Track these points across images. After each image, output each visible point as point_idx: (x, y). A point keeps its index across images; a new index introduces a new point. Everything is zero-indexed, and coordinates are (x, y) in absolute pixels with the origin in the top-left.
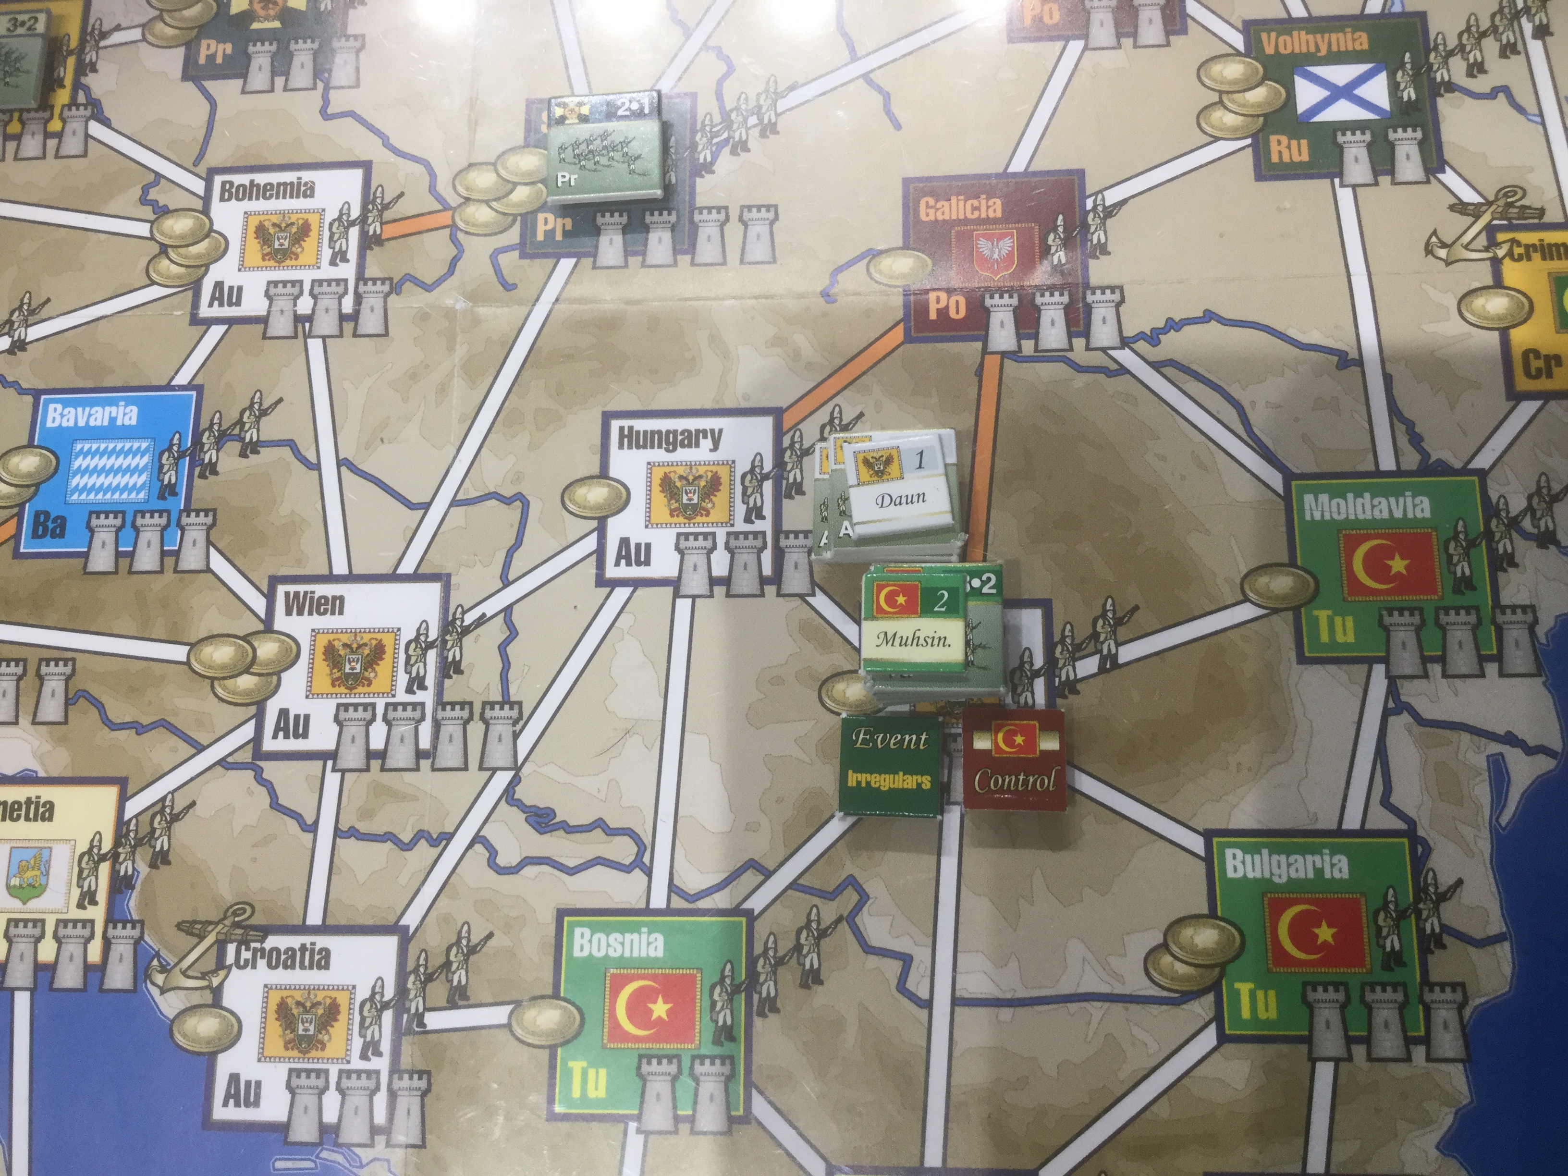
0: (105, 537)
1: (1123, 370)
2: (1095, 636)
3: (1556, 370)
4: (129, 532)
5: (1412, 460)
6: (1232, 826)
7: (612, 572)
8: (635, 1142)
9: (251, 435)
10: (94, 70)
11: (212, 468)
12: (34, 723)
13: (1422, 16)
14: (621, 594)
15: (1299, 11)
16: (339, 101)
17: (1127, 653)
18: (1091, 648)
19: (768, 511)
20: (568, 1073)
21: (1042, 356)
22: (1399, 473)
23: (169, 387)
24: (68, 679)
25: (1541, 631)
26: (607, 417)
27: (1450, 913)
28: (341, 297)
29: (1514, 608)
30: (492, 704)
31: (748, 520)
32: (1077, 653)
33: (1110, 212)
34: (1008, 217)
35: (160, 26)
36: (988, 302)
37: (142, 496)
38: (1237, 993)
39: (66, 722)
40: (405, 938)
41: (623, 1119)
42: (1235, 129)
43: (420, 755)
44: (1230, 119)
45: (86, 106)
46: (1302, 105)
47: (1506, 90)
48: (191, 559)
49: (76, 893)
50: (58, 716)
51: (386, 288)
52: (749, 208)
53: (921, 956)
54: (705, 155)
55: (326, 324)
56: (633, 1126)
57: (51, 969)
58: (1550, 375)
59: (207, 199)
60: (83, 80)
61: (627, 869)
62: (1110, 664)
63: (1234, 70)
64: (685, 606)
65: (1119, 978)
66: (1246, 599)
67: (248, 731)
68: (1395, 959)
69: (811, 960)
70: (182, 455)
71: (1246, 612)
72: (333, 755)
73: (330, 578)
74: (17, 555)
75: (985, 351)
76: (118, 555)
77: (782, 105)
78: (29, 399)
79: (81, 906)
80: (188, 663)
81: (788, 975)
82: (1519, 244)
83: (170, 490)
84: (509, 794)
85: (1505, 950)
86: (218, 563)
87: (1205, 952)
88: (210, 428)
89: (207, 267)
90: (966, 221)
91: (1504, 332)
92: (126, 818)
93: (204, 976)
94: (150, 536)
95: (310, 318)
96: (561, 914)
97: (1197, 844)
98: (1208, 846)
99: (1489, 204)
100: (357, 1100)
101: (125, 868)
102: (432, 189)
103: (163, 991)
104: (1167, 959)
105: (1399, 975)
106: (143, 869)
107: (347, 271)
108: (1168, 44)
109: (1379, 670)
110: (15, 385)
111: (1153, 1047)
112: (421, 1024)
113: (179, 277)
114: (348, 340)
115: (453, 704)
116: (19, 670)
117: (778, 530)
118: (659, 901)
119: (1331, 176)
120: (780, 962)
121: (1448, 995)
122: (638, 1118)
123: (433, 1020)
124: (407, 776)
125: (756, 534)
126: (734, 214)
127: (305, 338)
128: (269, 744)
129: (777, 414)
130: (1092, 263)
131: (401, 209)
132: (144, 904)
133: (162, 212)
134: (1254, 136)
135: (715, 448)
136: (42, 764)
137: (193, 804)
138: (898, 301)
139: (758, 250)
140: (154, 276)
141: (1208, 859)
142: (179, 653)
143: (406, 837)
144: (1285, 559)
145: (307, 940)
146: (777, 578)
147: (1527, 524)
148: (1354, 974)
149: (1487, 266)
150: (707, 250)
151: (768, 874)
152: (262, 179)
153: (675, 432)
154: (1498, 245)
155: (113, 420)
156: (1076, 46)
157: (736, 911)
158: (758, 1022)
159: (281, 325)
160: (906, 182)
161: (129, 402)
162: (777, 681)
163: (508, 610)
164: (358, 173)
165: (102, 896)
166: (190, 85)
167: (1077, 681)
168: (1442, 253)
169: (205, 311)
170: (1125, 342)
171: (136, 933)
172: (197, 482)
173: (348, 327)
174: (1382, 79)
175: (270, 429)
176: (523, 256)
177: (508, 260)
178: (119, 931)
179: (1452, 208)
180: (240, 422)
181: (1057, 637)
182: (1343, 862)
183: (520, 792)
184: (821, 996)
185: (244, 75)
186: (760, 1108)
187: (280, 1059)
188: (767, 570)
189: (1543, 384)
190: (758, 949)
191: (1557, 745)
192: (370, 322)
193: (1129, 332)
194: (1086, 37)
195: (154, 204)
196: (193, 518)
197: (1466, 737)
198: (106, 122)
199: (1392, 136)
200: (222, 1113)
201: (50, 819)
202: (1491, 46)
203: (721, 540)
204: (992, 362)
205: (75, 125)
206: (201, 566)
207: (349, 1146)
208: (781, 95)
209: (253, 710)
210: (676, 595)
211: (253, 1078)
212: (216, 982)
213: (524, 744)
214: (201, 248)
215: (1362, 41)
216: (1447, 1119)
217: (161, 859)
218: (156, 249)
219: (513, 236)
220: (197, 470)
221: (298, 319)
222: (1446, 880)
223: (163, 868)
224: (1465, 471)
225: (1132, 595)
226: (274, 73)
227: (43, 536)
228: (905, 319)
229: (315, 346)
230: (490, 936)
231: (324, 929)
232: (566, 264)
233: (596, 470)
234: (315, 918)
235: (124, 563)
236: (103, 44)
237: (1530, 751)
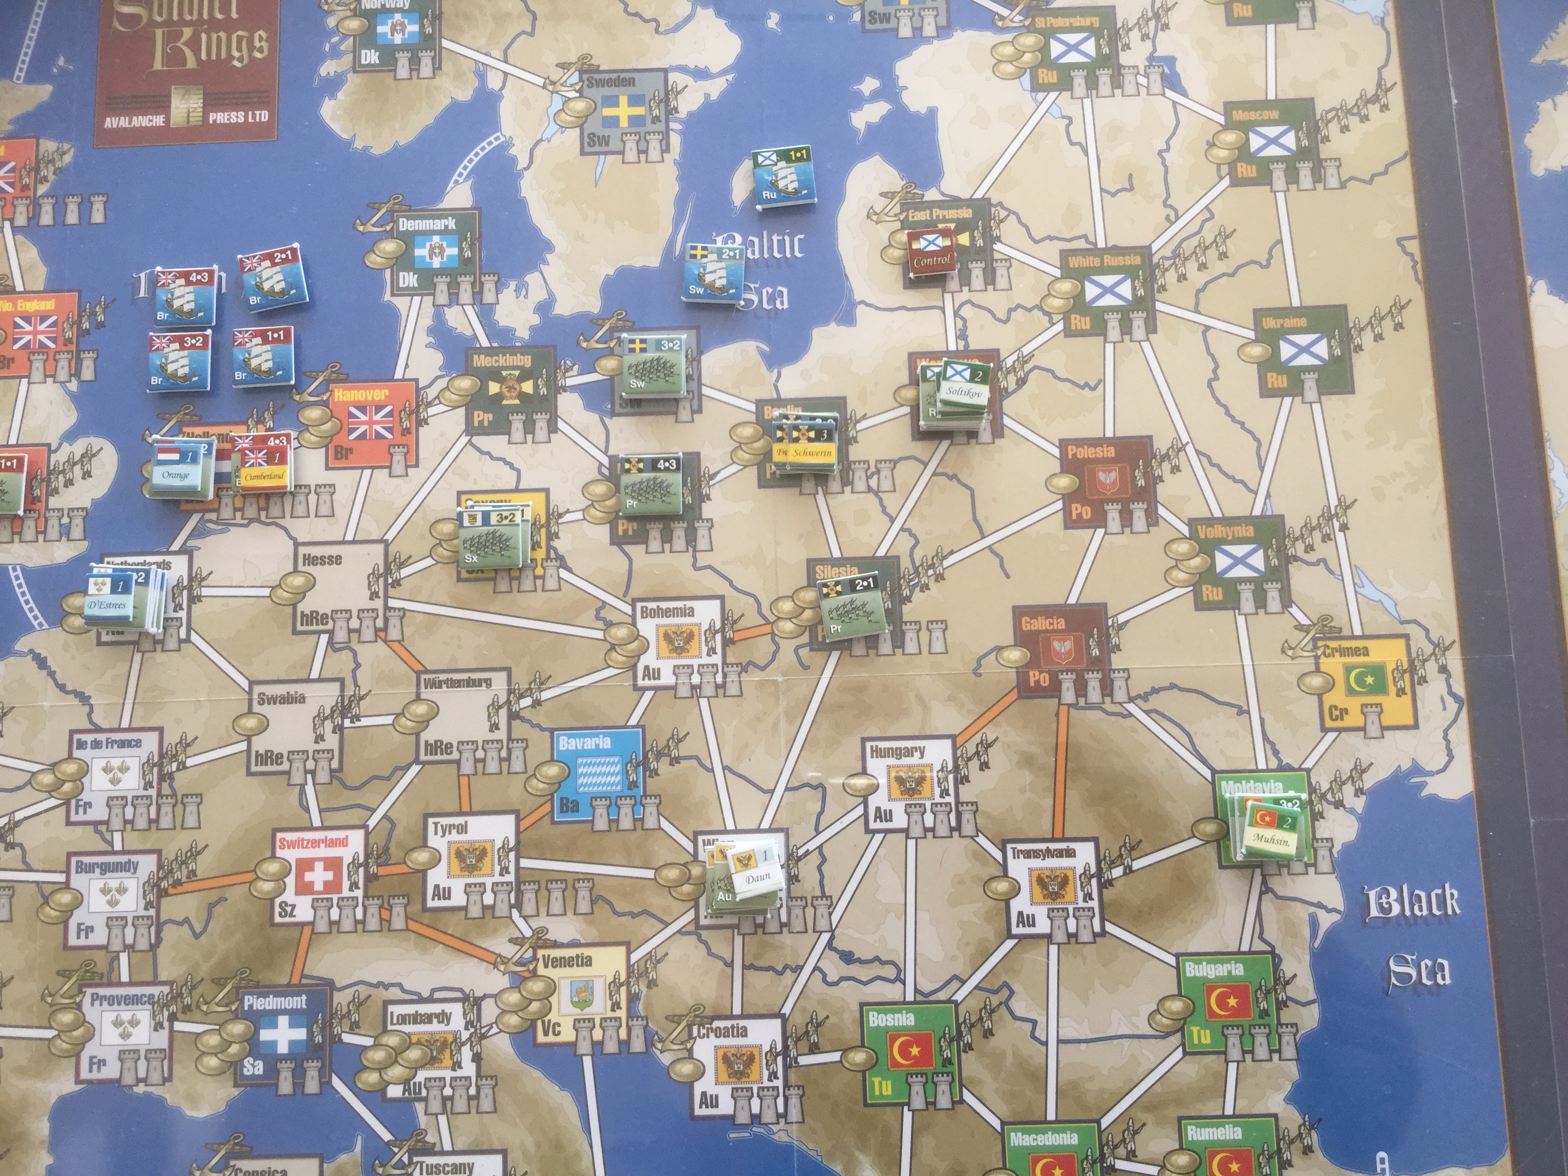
0: (601, 811)
1: (1130, 715)
2: (1121, 856)
3: (1345, 716)
4: (613, 809)
5: (1274, 764)
6: (1189, 951)
7: (873, 825)
8: (908, 1116)
9: (674, 753)
10: (558, 538)
11: (655, 772)
12: (575, 914)
13: (1282, 517)
14: (878, 837)
15: (1217, 514)
16: (703, 559)
17: (1136, 865)
18: (1119, 863)
19: (952, 791)
20: (873, 1083)
21: (1089, 707)
22: (1268, 770)
23: (625, 727)
24: (591, 890)
25: (1335, 851)
26: (864, 740)
27: (1291, 991)
28: (715, 674)
29: (1322, 840)
30: (817, 898)
31: (942, 796)
32: (1112, 865)
33: (1122, 626)
34: (1068, 629)
35: (592, 510)
36: (1060, 677)
37: (619, 788)
38: (1191, 1032)
39: (592, 913)
40: (785, 1020)
41: (902, 1105)
42: (1185, 581)
43: (782, 925)
44: (1182, 576)
45: (556, 559)
46: (1219, 568)
47: (1324, 561)
48: (650, 823)
49: (609, 1003)
50: (588, 910)
51: (739, 669)
52: (932, 622)
53: (1041, 1020)
54: (906, 592)
55: (709, 690)
56: (906, 1108)
57: (601, 1043)
58: (1342, 719)
59: (634, 616)
60: (552, 543)
61: (893, 982)
62: (1129, 870)
63: (1183, 547)
64: (911, 843)
65: (1137, 1027)
66: (1194, 836)
67: (691, 915)
68: (1265, 1013)
69: (988, 1024)
70: (638, 765)
71: (1194, 843)
72: (737, 926)
73: (726, 832)
74: (553, 822)
75: (1060, 704)
76: (610, 821)
77: (946, 563)
78: (547, 734)
79: (613, 1010)
80: (655, 879)
81: (977, 1032)
82: (1328, 647)
83: (633, 785)
84: (830, 945)
85: (1315, 1009)
86: (665, 824)
87: (1178, 1013)
88: (652, 749)
89: (639, 657)
90: (1047, 631)
91: (1320, 696)
92: (632, 962)
93: (682, 1043)
94: (626, 810)
95: (700, 687)
96: (862, 1005)
97: (1172, 960)
98: (1178, 963)
99: (1314, 625)
100: (768, 1101)
101: (634, 989)
102: (760, 613)
103: (662, 1052)
104: (1159, 1017)
105: (1267, 1020)
106: (644, 989)
107: (717, 659)
108: (1149, 532)
109: (1258, 872)
110: (538, 726)
111: (1153, 1059)
112: (796, 1062)
113: (624, 663)
114: (721, 699)
115: (796, 899)
116: (563, 886)
117: (958, 802)
118: (910, 997)
119: (1233, 609)
120: (972, 1025)
121: (1289, 1029)
122: (908, 1104)
123: (803, 1060)
124: (777, 936)
125: (946, 804)
126: (924, 625)
127: (698, 698)
128: (703, 922)
129: (953, 738)
130: (1113, 655)
131: (743, 623)
132: (647, 1006)
133: (609, 624)
134: (1194, 585)
135: (922, 757)
136: (582, 936)
137: (667, 954)
138: (1012, 675)
139: (938, 647)
140: (610, 663)
141: (1177, 968)
142: (650, 874)
143: (780, 968)
144: (1213, 815)
145: (734, 1022)
146: (958, 828)
147: (1329, 796)
148: (1245, 1021)
149: (1312, 660)
150: (911, 647)
151: (964, 982)
152: (664, 605)
153: (900, 749)
154: (1318, 648)
155: (597, 745)
156: (1100, 532)
157: (949, 1001)
158: (963, 1055)
159: (684, 691)
160: (1015, 608)
161: (605, 735)
162: (962, 882)
163: (820, 847)
164: (717, 603)
165: (623, 1004)
166: (615, 548)
167: (1113, 879)
168: (1290, 653)
169: (640, 682)
170: (1131, 700)
171: (644, 1022)
172: (649, 780)
173: (721, 691)
174: (1261, 553)
175: (684, 749)
176: (811, 650)
177: (804, 652)
178: (635, 1022)
179: (1296, 627)
180: (668, 746)
181: (1102, 857)
182: (1241, 967)
183: (835, 944)
184: (993, 1041)
185: (646, 542)
186: (967, 1096)
187: (727, 1083)
188: (953, 823)
189: (1338, 724)
190: (961, 1020)
191: (1341, 907)
192: (733, 689)
193: (1133, 694)
194: (1105, 527)
195: (604, 619)
196: (648, 800)
197: (1298, 904)
198: (570, 570)
199: (1265, 586)
200: (699, 1111)
201: (591, 965)
202: (1317, 535)
203: (928, 807)
204: (1064, 709)
205: (551, 571)
206: (656, 826)
207: (766, 1124)
208: (945, 558)
209: (692, 903)
210: (907, 837)
211: (714, 1094)
212: (689, 1046)
213: (835, 918)
214: (634, 646)
215: (1250, 531)
216: (1288, 1087)
217: (652, 984)
218: (608, 646)
219: (805, 639)
220: (648, 774)
221: (693, 687)
222: (1288, 975)
223: (655, 988)
224: (1300, 769)
225: (1139, 835)
226: (663, 542)
227: (567, 811)
228: (1018, 686)
229: (704, 702)
230: (827, 1017)
231: (743, 1017)
232: (835, 655)
233: (860, 769)
234: (737, 1011)
235: (614, 825)
236: (560, 521)
237: (1329, 911)
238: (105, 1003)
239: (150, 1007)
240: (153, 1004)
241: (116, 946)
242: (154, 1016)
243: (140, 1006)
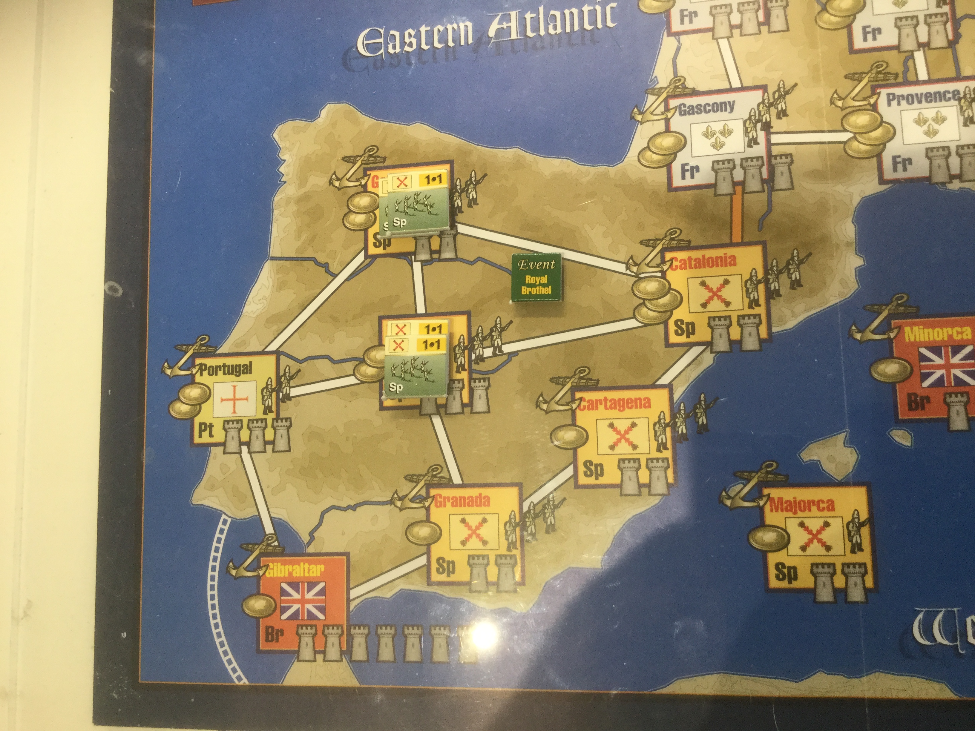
238: (904, 103)
239: (956, 103)
240: (959, 99)
241: (909, 44)
242: (962, 111)
243: (944, 103)
